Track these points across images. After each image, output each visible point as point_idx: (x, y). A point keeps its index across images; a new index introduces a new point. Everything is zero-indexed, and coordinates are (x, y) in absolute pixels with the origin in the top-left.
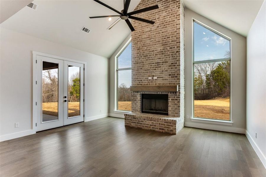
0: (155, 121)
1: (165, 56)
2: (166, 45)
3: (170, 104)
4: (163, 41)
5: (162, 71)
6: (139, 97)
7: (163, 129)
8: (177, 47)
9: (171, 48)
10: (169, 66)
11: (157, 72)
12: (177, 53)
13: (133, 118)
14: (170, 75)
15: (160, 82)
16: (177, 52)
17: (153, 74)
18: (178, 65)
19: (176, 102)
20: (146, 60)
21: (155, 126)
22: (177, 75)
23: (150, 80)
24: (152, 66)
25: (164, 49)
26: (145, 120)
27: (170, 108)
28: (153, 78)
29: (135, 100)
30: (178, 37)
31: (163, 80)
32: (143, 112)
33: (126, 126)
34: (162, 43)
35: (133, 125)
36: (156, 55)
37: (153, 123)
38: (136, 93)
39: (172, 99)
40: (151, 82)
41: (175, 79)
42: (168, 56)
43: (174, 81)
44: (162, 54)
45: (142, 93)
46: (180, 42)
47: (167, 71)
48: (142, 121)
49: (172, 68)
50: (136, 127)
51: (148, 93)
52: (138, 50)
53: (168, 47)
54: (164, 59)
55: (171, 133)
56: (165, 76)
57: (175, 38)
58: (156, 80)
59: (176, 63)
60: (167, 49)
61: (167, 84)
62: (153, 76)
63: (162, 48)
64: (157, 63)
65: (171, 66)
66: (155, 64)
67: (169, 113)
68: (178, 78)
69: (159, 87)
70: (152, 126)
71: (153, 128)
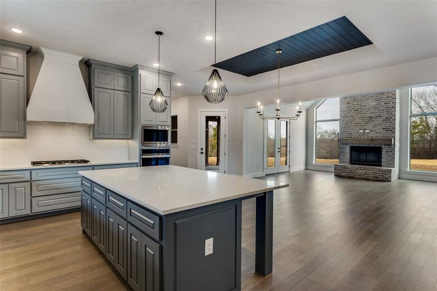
0: (369, 170)
1: (379, 111)
2: (381, 100)
3: (383, 156)
4: (377, 96)
5: (376, 125)
6: (348, 149)
7: (377, 177)
8: (393, 103)
9: (386, 104)
10: (384, 120)
11: (370, 126)
12: (393, 109)
13: (345, 168)
14: (384, 129)
15: (373, 135)
16: (393, 107)
17: (365, 127)
18: (393, 120)
19: (390, 154)
20: (357, 114)
21: (369, 174)
22: (392, 128)
23: (361, 133)
24: (364, 120)
25: (377, 104)
26: (357, 169)
27: (383, 160)
28: (364, 131)
29: (344, 152)
30: (394, 93)
31: (376, 133)
32: (351, 163)
33: (335, 175)
34: (376, 99)
35: (343, 174)
36: (368, 109)
37: (366, 172)
38: (345, 146)
39: (386, 151)
40: (363, 135)
41: (389, 133)
42: (382, 111)
43: (388, 134)
44: (376, 109)
45: (351, 145)
46: (395, 98)
47: (381, 125)
48: (354, 171)
49: (386, 122)
50: (348, 176)
51: (359, 145)
52: (348, 104)
53: (382, 102)
54: (377, 114)
55: (386, 180)
56: (379, 129)
57: (391, 94)
58: (368, 133)
59: (391, 118)
60: (381, 104)
61: (381, 137)
62: (365, 129)
63: (375, 103)
64: (370, 117)
65: (385, 120)
66: (367, 118)
67: (383, 164)
68: (393, 131)
69: (372, 140)
70: (365, 175)
71: (366, 176)
